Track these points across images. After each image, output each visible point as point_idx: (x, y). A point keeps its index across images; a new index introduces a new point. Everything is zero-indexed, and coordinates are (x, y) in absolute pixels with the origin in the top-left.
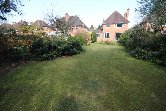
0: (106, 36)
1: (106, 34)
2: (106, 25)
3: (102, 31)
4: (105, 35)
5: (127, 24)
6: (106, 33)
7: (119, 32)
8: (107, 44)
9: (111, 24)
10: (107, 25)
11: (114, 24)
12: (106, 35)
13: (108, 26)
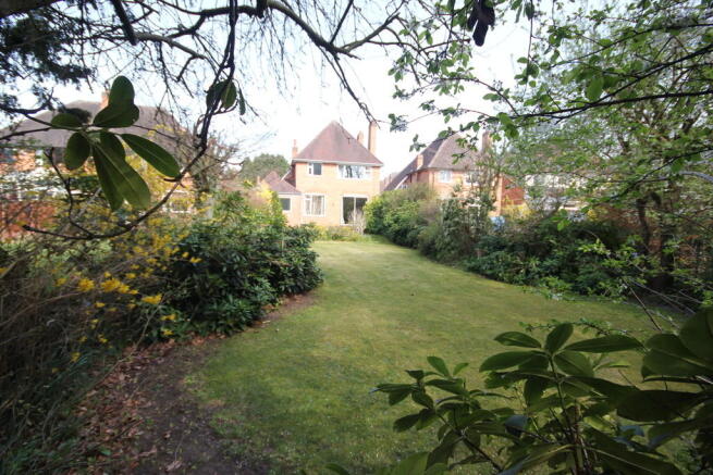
0: (308, 208)
1: (311, 199)
2: (308, 167)
3: (295, 186)
4: (305, 204)
5: (376, 170)
6: (308, 197)
7: (356, 196)
8: (336, 237)
9: (325, 164)
10: (312, 167)
11: (335, 164)
12: (308, 202)
13: (318, 172)
